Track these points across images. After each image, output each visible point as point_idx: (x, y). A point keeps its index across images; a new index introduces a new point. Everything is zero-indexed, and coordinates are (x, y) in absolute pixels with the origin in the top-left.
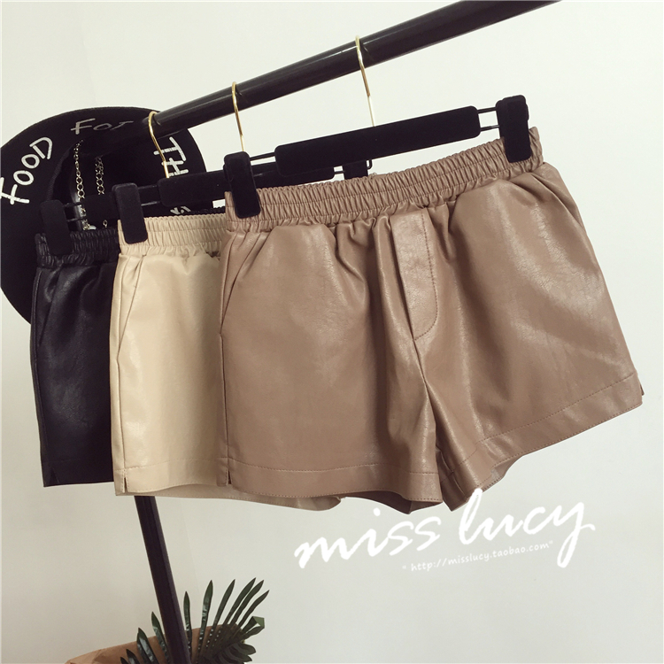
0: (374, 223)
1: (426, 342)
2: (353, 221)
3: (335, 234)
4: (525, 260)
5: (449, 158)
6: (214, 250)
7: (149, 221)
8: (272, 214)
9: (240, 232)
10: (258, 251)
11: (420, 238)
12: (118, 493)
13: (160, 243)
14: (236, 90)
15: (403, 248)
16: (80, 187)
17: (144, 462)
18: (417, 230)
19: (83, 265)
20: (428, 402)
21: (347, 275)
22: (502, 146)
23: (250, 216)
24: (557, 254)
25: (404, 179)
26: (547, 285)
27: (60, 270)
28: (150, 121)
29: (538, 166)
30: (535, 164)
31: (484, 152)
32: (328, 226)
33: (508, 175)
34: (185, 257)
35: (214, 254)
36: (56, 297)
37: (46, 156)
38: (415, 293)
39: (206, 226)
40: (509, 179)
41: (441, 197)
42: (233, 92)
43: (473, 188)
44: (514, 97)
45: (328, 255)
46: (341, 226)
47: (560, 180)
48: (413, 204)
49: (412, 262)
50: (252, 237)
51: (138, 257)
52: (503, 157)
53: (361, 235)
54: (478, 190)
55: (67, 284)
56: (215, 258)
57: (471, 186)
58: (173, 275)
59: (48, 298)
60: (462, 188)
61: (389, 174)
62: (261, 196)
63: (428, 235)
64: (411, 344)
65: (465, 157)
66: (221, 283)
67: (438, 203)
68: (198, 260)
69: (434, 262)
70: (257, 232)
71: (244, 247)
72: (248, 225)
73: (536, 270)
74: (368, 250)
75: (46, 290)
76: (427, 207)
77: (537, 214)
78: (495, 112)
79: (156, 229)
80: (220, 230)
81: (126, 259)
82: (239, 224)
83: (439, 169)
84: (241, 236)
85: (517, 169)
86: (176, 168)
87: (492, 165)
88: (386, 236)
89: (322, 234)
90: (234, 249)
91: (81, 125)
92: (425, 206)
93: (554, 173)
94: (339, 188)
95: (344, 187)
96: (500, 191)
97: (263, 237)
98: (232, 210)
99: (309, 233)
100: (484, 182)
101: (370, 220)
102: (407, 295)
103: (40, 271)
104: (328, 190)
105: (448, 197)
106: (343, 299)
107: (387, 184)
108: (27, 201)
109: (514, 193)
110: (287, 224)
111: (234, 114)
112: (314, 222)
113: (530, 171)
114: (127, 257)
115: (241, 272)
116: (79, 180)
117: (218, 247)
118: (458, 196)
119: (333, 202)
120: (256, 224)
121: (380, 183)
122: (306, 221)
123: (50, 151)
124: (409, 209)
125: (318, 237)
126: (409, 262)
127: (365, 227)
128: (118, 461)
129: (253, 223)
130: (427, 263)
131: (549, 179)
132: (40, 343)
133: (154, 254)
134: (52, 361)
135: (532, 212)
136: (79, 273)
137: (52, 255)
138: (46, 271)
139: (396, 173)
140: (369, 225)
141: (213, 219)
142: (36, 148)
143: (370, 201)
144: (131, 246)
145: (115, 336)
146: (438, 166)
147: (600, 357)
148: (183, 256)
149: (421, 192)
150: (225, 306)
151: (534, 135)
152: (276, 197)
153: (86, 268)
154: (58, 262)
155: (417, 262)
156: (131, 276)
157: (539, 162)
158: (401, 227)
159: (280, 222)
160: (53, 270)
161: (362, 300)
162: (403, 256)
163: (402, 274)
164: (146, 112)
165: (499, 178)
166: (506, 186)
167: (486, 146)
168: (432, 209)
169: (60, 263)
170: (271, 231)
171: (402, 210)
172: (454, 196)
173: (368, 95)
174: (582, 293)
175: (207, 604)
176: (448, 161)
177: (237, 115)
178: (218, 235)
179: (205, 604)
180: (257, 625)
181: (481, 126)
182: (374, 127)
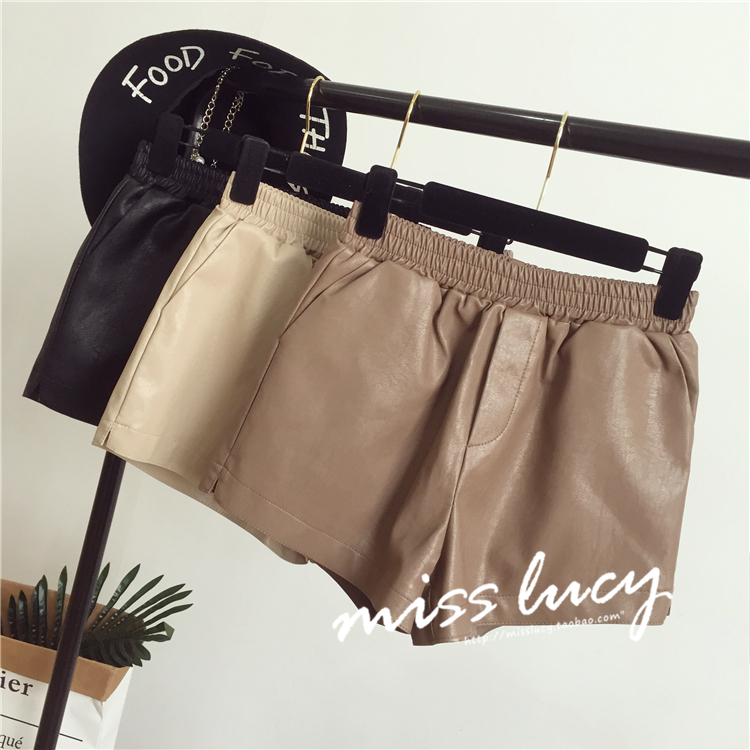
0: (488, 307)
1: (479, 454)
2: (468, 294)
3: (444, 297)
4: (620, 424)
5: (596, 278)
6: (313, 249)
7: (263, 187)
8: (391, 246)
9: (351, 248)
10: (361, 275)
11: (526, 345)
12: (96, 442)
13: (264, 215)
14: (417, 100)
15: (505, 346)
16: (209, 113)
17: (136, 426)
18: (527, 335)
19: (174, 195)
21: (434, 342)
22: (655, 295)
23: (369, 237)
24: (655, 429)
25: (540, 277)
26: (629, 456)
27: (149, 189)
28: (313, 85)
29: (680, 333)
30: (678, 329)
31: (634, 291)
32: (441, 286)
33: (646, 326)
34: (281, 241)
35: (310, 253)
36: (131, 214)
37: (191, 66)
38: (493, 397)
39: (318, 221)
40: (645, 330)
41: (568, 314)
42: (413, 101)
43: (605, 322)
44: (692, 252)
45: (426, 316)
46: (454, 292)
47: (695, 358)
48: (537, 306)
49: (506, 365)
50: (360, 259)
51: (234, 218)
52: (650, 306)
53: (469, 312)
54: (607, 327)
55: (148, 206)
56: (310, 257)
57: (603, 319)
58: (260, 254)
59: (123, 211)
60: (593, 316)
61: (529, 266)
62: (389, 222)
63: (536, 345)
64: (463, 449)
65: (612, 286)
66: (306, 288)
67: (561, 319)
68: (292, 251)
69: (528, 375)
70: (367, 256)
71: (346, 265)
72: (362, 245)
73: (626, 435)
74: (469, 331)
75: (124, 201)
76: (549, 316)
77: (655, 380)
78: (665, 257)
79: (266, 199)
80: (329, 232)
81: (221, 213)
82: (353, 238)
83: (580, 286)
84: (349, 253)
85: (658, 324)
86: (314, 141)
87: (635, 308)
88: (494, 325)
89: (431, 291)
90: (336, 261)
91: (242, 53)
92: (547, 315)
93: (693, 346)
94: (471, 254)
95: (477, 256)
96: (630, 338)
97: (371, 264)
98: (353, 221)
99: (419, 283)
100: (618, 321)
101: (485, 301)
102: (485, 395)
103: (127, 179)
104: (459, 250)
105: (575, 317)
106: (419, 368)
107: (521, 274)
108: (149, 101)
109: (643, 347)
110: (402, 264)
111: (402, 123)
112: (429, 275)
113: (670, 333)
114: (224, 212)
115: (332, 288)
116: (212, 106)
117: (319, 247)
118: (585, 321)
119: (458, 265)
120: (370, 247)
121: (515, 270)
122: (421, 270)
123: (197, 63)
124: (530, 310)
125: (424, 292)
126: (502, 363)
127: (477, 305)
128: (112, 411)
129: (368, 245)
130: (520, 373)
131: (685, 351)
132: (92, 251)
133: (251, 223)
134: (94, 275)
135: (651, 375)
136: (166, 201)
137: (148, 169)
138: (134, 182)
139: (535, 267)
140: (482, 306)
141: (328, 218)
142: (185, 54)
143: (495, 282)
144: (233, 204)
145: (172, 286)
146: (581, 281)
147: (645, 556)
148: (279, 239)
149: (551, 299)
150: (298, 314)
151: (692, 300)
152: (404, 231)
153: (174, 200)
155: (511, 368)
156: (218, 234)
157: (684, 329)
158: (513, 322)
159: (396, 258)
160: (142, 184)
161: (437, 376)
162: (499, 352)
163: (490, 372)
164: (315, 73)
165: (635, 324)
166: (639, 335)
167: (640, 286)
168: (553, 322)
169: (152, 180)
170: (382, 261)
171: (522, 308)
172: (582, 320)
173: (548, 176)
174: (660, 481)
175: (125, 585)
176: (594, 282)
177: (405, 125)
178: (324, 236)
179: (122, 583)
180: (164, 633)
181: (645, 264)
182: (536, 211)
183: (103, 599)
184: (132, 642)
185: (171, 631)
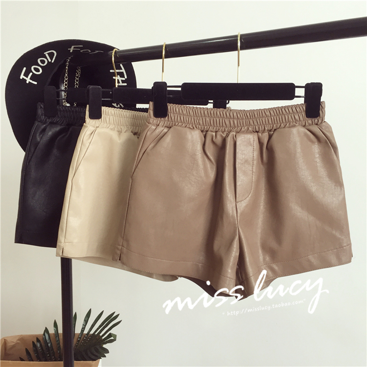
0: (227, 135)
1: (242, 205)
2: (216, 132)
3: (205, 137)
4: (305, 174)
5: (274, 108)
6: (136, 131)
7: (104, 109)
8: (173, 118)
9: (154, 125)
10: (162, 137)
11: (251, 148)
12: (57, 255)
13: (108, 122)
14: (165, 47)
15: (240, 152)
16: (66, 81)
17: (75, 241)
18: (249, 144)
19: (61, 125)
20: (237, 237)
21: (206, 159)
22: (304, 108)
23: (161, 117)
24: (322, 172)
25: (248, 114)
26: (314, 188)
27: (48, 125)
28: (113, 54)
29: (321, 123)
30: (320, 121)
31: (294, 109)
32: (202, 131)
33: (304, 124)
34: (120, 132)
35: (135, 134)
36: (43, 139)
37: (52, 61)
38: (242, 178)
39: (134, 118)
40: (304, 126)
41: (266, 129)
42: (164, 48)
43: (284, 128)
44: (316, 83)
45: (199, 147)
46: (209, 133)
47: (332, 133)
48: (250, 129)
49: (244, 161)
50: (160, 129)
51: (94, 127)
52: (304, 114)
53: (219, 140)
54: (286, 129)
55: (50, 133)
56: (136, 136)
57: (283, 126)
58: (111, 140)
59: (38, 139)
60: (278, 126)
61: (241, 110)
62: (169, 108)
63: (255, 147)
64: (234, 204)
65: (283, 110)
66: (138, 150)
67: (264, 131)
68: (126, 135)
69: (255, 162)
70: (163, 126)
71: (154, 134)
72: (159, 122)
73: (309, 178)
74: (221, 149)
75: (38, 134)
76: (257, 132)
77: (316, 148)
78: (304, 89)
79: (107, 114)
80: (141, 121)
81: (86, 127)
82: (154, 120)
83: (268, 113)
84: (154, 127)
85: (310, 122)
86: (120, 81)
87: (297, 117)
88: (232, 143)
89: (198, 135)
90: (148, 133)
91: (74, 48)
92: (256, 132)
93: (329, 127)
94: (212, 112)
95: (215, 113)
96: (299, 132)
97: (166, 130)
98: (151, 112)
99: (191, 133)
100: (290, 126)
101: (225, 133)
102: (237, 177)
103: (37, 123)
104: (206, 112)
105: (269, 129)
106: (202, 173)
107: (239, 115)
108: (36, 83)
109: (306, 134)
110: (180, 126)
111: (162, 60)
112: (195, 128)
113: (317, 124)
114: (88, 126)
115: (150, 147)
116: (66, 77)
117: (138, 130)
118: (275, 130)
119: (208, 119)
120: (163, 122)
121: (235, 114)
122: (191, 126)
123: (54, 58)
124: (248, 132)
125: (194, 137)
126: (242, 160)
127: (222, 136)
128: (61, 238)
129: (162, 121)
130: (251, 163)
131: (326, 131)
132: (29, 162)
133: (103, 127)
134: (33, 174)
135: (313, 147)
136: (57, 129)
137: (45, 116)
138: (40, 123)
139: (244, 110)
140: (224, 136)
141: (139, 115)
142: (47, 55)
143: (227, 123)
144: (92, 121)
145: (73, 168)
146: (268, 111)
147: (334, 232)
148: (118, 131)
149: (256, 123)
150: (137, 163)
151: (323, 106)
152: (177, 110)
153: (62, 127)
154: (48, 120)
155: (246, 161)
156: (88, 137)
157: (322, 120)
158: (241, 140)
159: (177, 124)
160: (44, 124)
161: (212, 175)
162: (239, 156)
163: (237, 166)
164: (112, 48)
165: (299, 125)
166: (303, 130)
167: (296, 106)
168: (260, 134)
169: (49, 121)
170: (171, 127)
171: (244, 131)
172: (273, 130)
173: (239, 65)
174: (331, 196)
175: (86, 321)
176: (274, 110)
177: (163, 61)
178: (140, 124)
179: (85, 320)
180: (112, 338)
181: (296, 95)
182: (238, 83)
183: (78, 330)
184: (98, 347)
185: (115, 336)
